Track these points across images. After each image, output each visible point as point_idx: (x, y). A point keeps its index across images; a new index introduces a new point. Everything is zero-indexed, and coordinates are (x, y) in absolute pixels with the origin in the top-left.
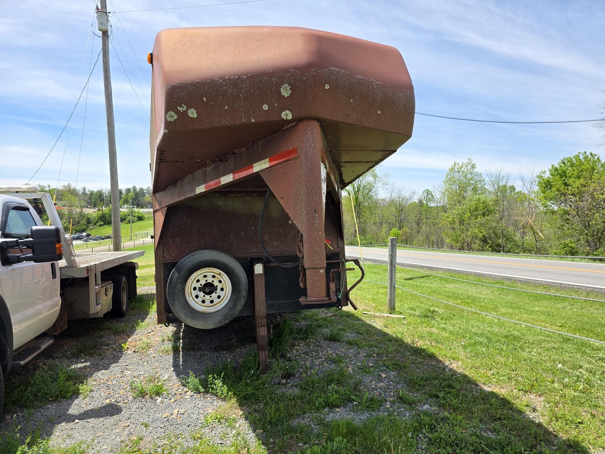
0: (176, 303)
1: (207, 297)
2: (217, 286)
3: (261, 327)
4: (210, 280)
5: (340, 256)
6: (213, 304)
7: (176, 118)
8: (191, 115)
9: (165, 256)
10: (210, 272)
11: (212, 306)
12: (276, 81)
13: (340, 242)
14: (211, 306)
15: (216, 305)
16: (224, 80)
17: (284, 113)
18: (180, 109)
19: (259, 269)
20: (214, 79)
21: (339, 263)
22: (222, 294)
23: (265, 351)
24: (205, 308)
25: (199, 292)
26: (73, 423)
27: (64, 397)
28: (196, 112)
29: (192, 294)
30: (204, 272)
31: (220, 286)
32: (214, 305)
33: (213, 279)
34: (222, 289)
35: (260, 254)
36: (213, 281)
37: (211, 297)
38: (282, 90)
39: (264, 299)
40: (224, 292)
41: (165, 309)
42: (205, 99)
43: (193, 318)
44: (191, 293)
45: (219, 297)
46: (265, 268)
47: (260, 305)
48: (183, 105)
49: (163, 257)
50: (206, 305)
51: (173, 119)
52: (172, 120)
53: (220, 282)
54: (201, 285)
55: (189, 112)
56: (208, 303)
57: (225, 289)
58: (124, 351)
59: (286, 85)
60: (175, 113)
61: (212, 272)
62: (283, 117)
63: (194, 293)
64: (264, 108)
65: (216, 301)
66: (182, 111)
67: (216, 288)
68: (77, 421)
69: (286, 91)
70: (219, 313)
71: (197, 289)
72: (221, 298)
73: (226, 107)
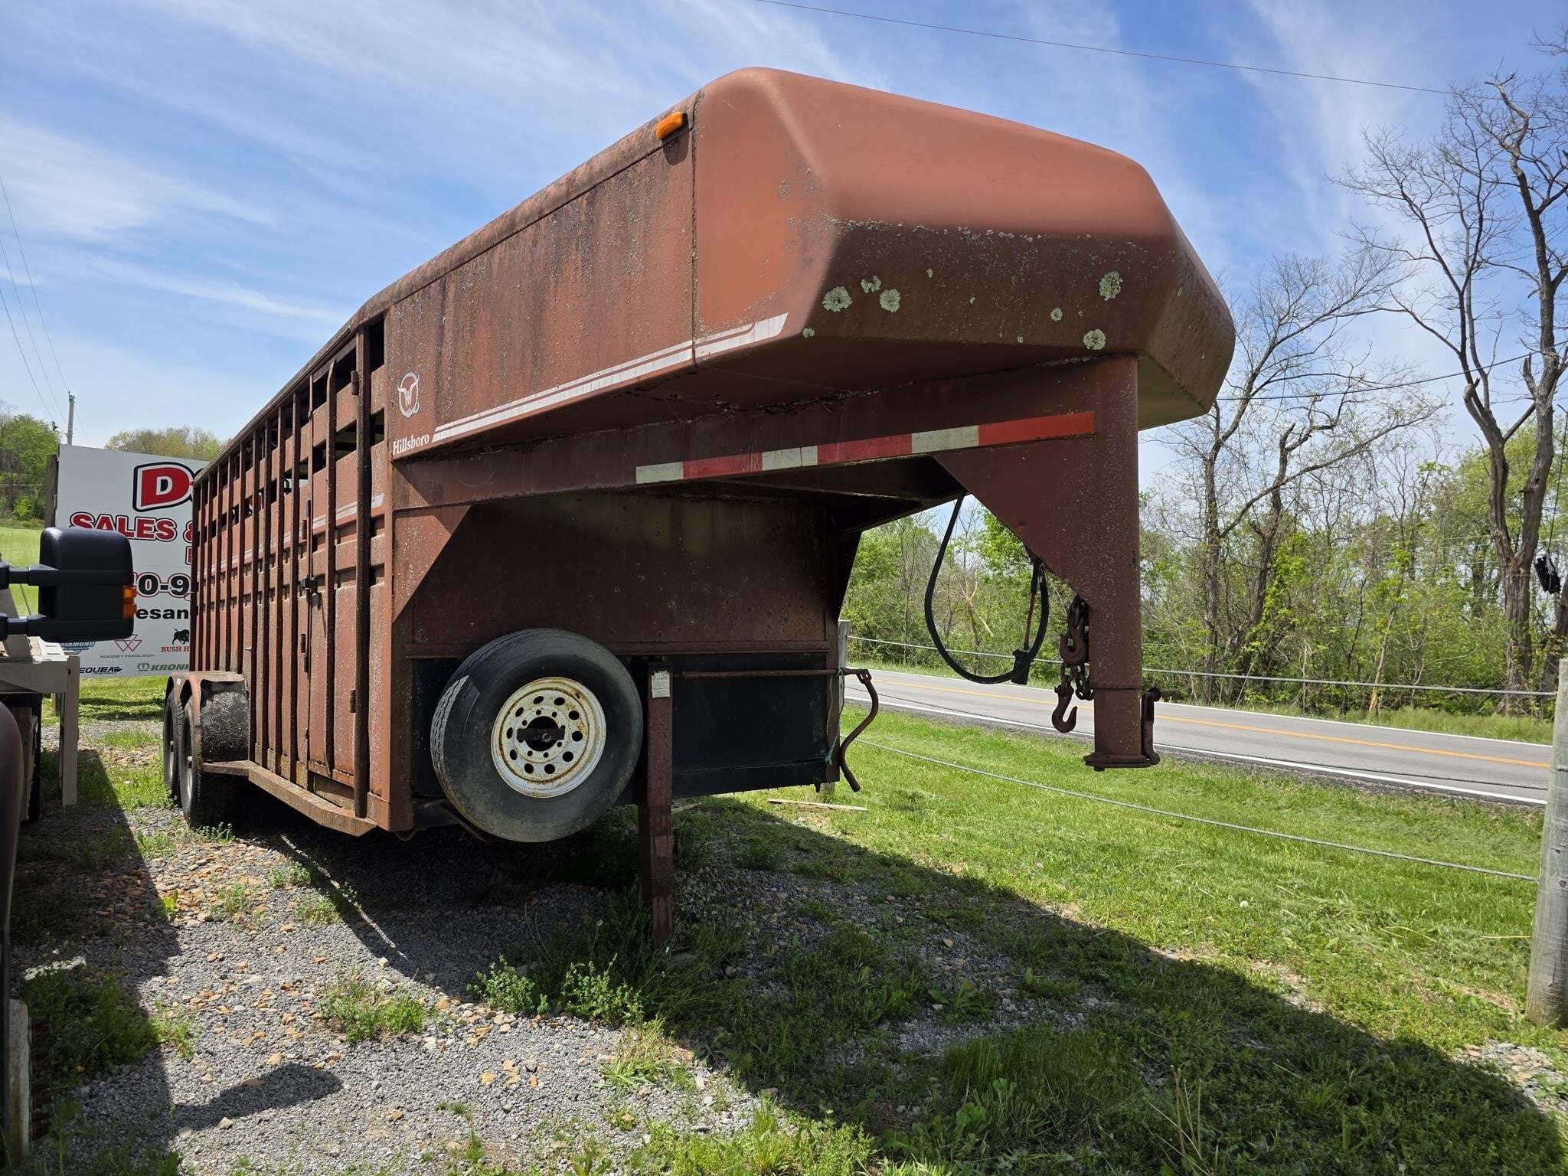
0: (469, 772)
1: (538, 756)
2: (563, 727)
3: (660, 835)
4: (547, 710)
5: (829, 662)
6: (553, 775)
7: (846, 306)
8: (884, 305)
9: (418, 639)
10: (551, 689)
11: (551, 781)
12: (1096, 262)
13: (829, 625)
14: (548, 781)
15: (559, 777)
16: (984, 237)
17: (1090, 334)
18: (866, 286)
19: (661, 684)
20: (960, 229)
21: (825, 677)
22: (576, 748)
23: (665, 898)
24: (534, 785)
25: (517, 742)
26: (217, 1130)
27: (123, 1060)
28: (898, 299)
29: (504, 747)
30: (538, 687)
31: (571, 727)
32: (556, 779)
33: (555, 709)
34: (577, 736)
35: (658, 647)
36: (554, 714)
37: (546, 755)
38: (1103, 283)
39: (670, 764)
40: (582, 743)
41: (413, 788)
42: (930, 273)
43: (508, 812)
44: (500, 744)
45: (568, 756)
46: (675, 685)
47: (660, 778)
48: (875, 278)
49: (414, 642)
50: (536, 778)
51: (841, 306)
52: (837, 309)
53: (574, 715)
54: (524, 723)
55: (883, 296)
56: (539, 772)
57: (585, 736)
58: (172, 920)
59: (1115, 275)
60: (850, 293)
61: (556, 689)
62: (1086, 341)
63: (509, 744)
64: (1052, 315)
65: (561, 766)
66: (867, 291)
67: (560, 733)
68: (225, 1122)
69: (1109, 288)
70: (573, 797)
71: (515, 733)
72: (575, 760)
73: (972, 301)
